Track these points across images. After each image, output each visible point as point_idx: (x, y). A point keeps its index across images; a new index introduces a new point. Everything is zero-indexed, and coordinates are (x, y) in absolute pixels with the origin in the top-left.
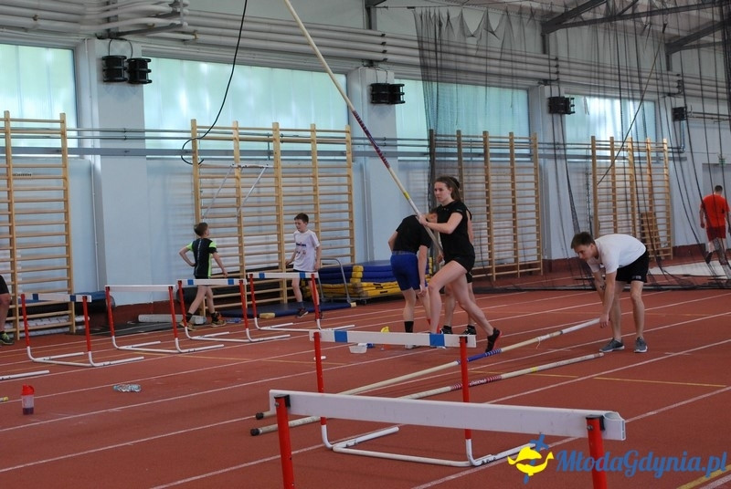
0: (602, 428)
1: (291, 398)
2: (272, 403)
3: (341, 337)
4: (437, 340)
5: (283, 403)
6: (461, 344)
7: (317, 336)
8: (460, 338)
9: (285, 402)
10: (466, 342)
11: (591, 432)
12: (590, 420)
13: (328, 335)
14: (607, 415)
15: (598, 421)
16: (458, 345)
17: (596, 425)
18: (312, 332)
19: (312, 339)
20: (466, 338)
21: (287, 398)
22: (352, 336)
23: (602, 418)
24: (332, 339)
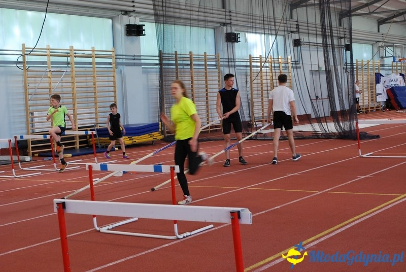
0: (239, 217)
1: (66, 204)
2: (55, 206)
3: (104, 168)
4: (158, 169)
5: (62, 207)
7: (90, 167)
8: (171, 167)
9: (62, 206)
10: (174, 169)
11: (233, 220)
12: (232, 213)
13: (96, 166)
14: (242, 210)
15: (237, 213)
16: (170, 171)
17: (236, 216)
18: (87, 164)
19: (87, 169)
20: (174, 167)
21: (64, 204)
22: (110, 167)
23: (239, 212)
24: (99, 169)
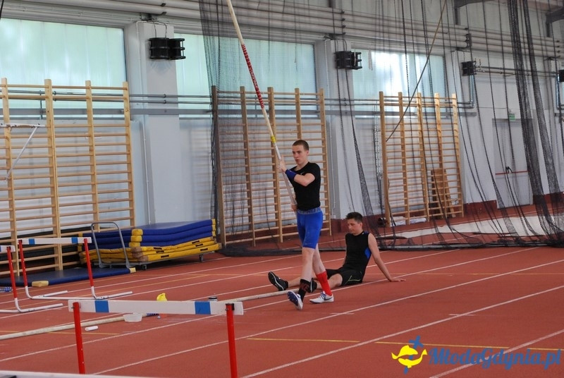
3: (102, 307)
4: (203, 309)
6: (227, 311)
7: (76, 306)
8: (227, 305)
10: (233, 309)
13: (88, 305)
16: (225, 313)
18: (72, 300)
19: (71, 310)
20: (233, 305)
22: (114, 306)
24: (92, 309)
